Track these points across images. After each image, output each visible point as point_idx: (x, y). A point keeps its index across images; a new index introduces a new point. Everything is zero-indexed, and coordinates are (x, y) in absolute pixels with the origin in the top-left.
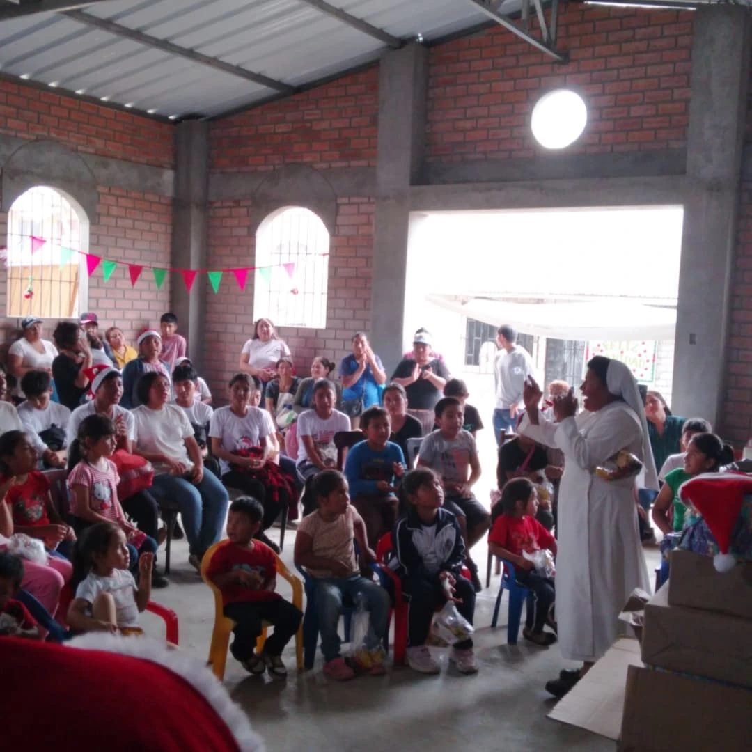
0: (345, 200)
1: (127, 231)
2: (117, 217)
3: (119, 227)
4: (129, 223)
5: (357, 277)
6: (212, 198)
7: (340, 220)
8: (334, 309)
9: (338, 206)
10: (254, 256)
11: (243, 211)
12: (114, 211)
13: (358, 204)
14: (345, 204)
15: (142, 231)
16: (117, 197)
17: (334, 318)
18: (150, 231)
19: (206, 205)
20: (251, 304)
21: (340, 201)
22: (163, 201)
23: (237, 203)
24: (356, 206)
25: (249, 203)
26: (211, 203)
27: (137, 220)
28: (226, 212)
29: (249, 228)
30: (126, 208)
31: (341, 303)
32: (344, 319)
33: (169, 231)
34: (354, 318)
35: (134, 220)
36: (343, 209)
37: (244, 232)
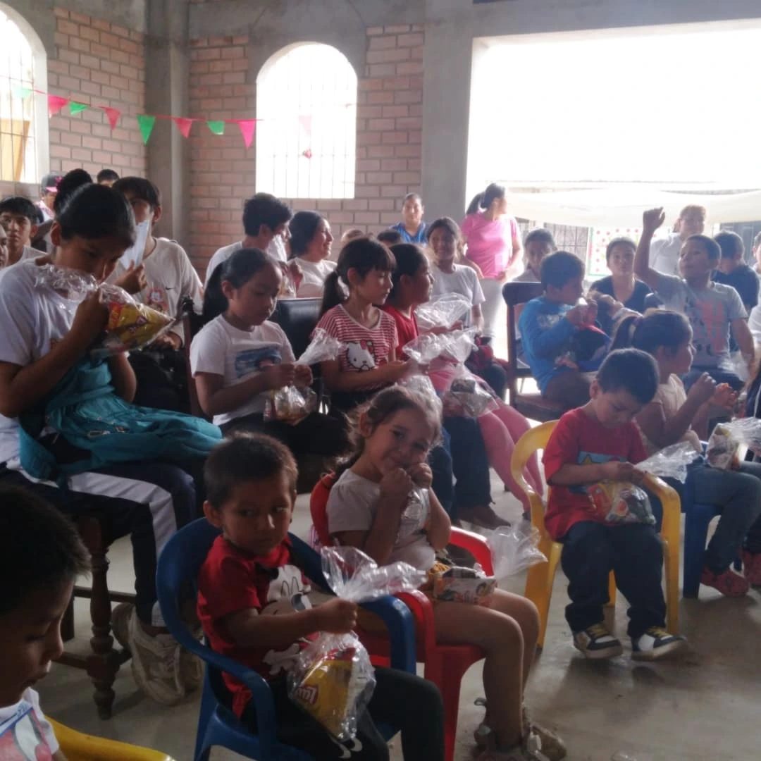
0: (379, 31)
1: (93, 72)
2: (80, 52)
3: (83, 66)
4: (94, 62)
5: (395, 130)
6: (195, 37)
7: (371, 56)
8: (366, 173)
9: (368, 38)
10: (254, 108)
11: (238, 51)
12: (76, 43)
13: (396, 35)
14: (378, 36)
15: (110, 74)
16: (80, 25)
17: (367, 184)
18: (119, 75)
19: (187, 45)
20: (252, 172)
21: (371, 31)
22: (134, 37)
23: (230, 41)
24: (394, 38)
25: (244, 41)
26: (193, 42)
27: (105, 59)
28: (215, 53)
29: (246, 72)
30: (91, 42)
31: (376, 164)
32: (380, 186)
33: (142, 78)
34: (392, 183)
35: (101, 59)
36: (374, 43)
37: (240, 78)
